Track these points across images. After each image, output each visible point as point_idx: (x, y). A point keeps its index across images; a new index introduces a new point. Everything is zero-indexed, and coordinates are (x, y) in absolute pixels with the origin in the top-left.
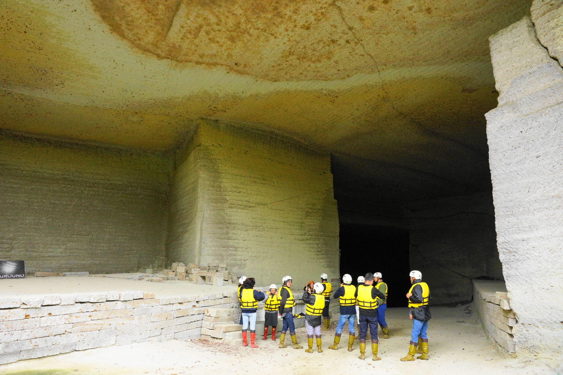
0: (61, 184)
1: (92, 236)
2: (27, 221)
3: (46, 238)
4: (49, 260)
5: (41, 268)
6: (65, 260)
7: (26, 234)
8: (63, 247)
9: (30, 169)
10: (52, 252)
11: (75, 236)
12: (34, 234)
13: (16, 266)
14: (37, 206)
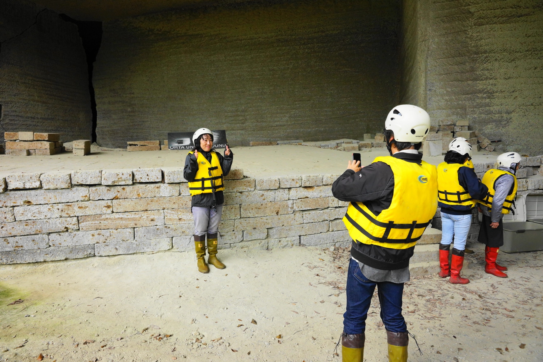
0: (276, 47)
1: (314, 101)
2: (253, 92)
3: (271, 107)
4: (277, 130)
5: (271, 138)
6: (291, 129)
7: (254, 105)
8: (288, 115)
9: (247, 36)
10: (279, 121)
11: (297, 102)
12: (260, 104)
13: (218, 136)
14: (259, 75)
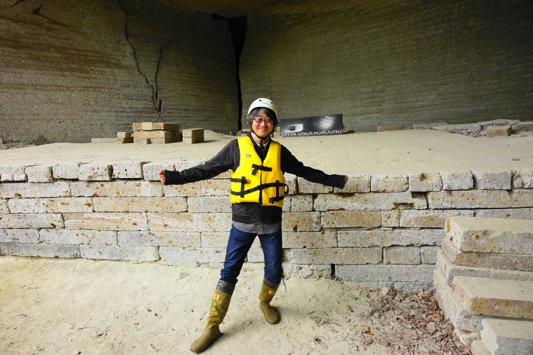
0: (423, 10)
1: (472, 72)
2: (392, 68)
3: (414, 84)
4: (421, 111)
5: (413, 121)
6: (439, 110)
7: (393, 83)
8: (435, 93)
10: (423, 101)
11: (448, 76)
12: (401, 82)
13: (334, 120)
